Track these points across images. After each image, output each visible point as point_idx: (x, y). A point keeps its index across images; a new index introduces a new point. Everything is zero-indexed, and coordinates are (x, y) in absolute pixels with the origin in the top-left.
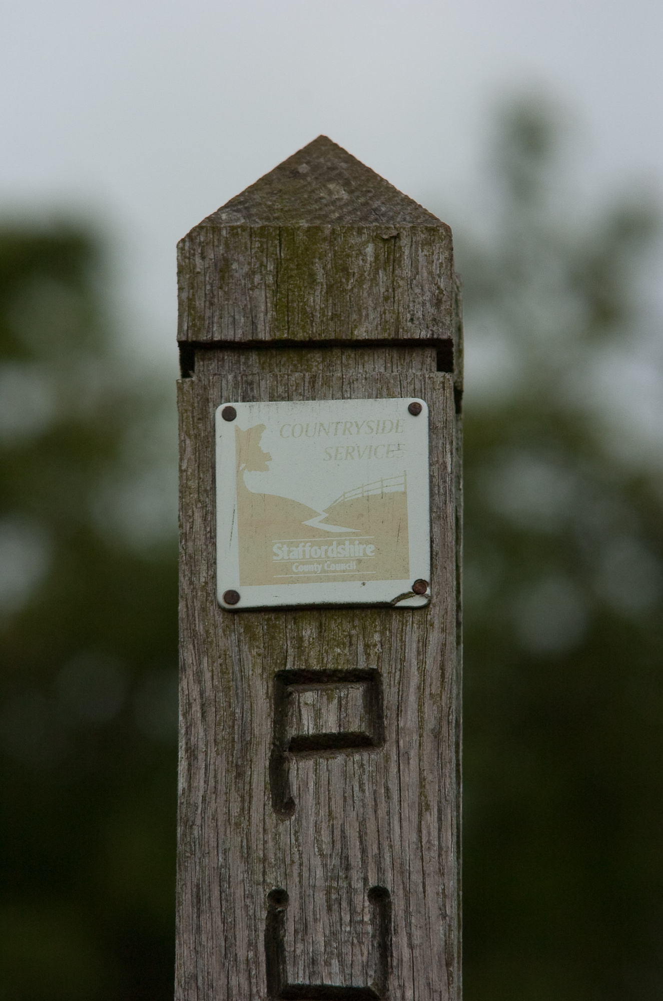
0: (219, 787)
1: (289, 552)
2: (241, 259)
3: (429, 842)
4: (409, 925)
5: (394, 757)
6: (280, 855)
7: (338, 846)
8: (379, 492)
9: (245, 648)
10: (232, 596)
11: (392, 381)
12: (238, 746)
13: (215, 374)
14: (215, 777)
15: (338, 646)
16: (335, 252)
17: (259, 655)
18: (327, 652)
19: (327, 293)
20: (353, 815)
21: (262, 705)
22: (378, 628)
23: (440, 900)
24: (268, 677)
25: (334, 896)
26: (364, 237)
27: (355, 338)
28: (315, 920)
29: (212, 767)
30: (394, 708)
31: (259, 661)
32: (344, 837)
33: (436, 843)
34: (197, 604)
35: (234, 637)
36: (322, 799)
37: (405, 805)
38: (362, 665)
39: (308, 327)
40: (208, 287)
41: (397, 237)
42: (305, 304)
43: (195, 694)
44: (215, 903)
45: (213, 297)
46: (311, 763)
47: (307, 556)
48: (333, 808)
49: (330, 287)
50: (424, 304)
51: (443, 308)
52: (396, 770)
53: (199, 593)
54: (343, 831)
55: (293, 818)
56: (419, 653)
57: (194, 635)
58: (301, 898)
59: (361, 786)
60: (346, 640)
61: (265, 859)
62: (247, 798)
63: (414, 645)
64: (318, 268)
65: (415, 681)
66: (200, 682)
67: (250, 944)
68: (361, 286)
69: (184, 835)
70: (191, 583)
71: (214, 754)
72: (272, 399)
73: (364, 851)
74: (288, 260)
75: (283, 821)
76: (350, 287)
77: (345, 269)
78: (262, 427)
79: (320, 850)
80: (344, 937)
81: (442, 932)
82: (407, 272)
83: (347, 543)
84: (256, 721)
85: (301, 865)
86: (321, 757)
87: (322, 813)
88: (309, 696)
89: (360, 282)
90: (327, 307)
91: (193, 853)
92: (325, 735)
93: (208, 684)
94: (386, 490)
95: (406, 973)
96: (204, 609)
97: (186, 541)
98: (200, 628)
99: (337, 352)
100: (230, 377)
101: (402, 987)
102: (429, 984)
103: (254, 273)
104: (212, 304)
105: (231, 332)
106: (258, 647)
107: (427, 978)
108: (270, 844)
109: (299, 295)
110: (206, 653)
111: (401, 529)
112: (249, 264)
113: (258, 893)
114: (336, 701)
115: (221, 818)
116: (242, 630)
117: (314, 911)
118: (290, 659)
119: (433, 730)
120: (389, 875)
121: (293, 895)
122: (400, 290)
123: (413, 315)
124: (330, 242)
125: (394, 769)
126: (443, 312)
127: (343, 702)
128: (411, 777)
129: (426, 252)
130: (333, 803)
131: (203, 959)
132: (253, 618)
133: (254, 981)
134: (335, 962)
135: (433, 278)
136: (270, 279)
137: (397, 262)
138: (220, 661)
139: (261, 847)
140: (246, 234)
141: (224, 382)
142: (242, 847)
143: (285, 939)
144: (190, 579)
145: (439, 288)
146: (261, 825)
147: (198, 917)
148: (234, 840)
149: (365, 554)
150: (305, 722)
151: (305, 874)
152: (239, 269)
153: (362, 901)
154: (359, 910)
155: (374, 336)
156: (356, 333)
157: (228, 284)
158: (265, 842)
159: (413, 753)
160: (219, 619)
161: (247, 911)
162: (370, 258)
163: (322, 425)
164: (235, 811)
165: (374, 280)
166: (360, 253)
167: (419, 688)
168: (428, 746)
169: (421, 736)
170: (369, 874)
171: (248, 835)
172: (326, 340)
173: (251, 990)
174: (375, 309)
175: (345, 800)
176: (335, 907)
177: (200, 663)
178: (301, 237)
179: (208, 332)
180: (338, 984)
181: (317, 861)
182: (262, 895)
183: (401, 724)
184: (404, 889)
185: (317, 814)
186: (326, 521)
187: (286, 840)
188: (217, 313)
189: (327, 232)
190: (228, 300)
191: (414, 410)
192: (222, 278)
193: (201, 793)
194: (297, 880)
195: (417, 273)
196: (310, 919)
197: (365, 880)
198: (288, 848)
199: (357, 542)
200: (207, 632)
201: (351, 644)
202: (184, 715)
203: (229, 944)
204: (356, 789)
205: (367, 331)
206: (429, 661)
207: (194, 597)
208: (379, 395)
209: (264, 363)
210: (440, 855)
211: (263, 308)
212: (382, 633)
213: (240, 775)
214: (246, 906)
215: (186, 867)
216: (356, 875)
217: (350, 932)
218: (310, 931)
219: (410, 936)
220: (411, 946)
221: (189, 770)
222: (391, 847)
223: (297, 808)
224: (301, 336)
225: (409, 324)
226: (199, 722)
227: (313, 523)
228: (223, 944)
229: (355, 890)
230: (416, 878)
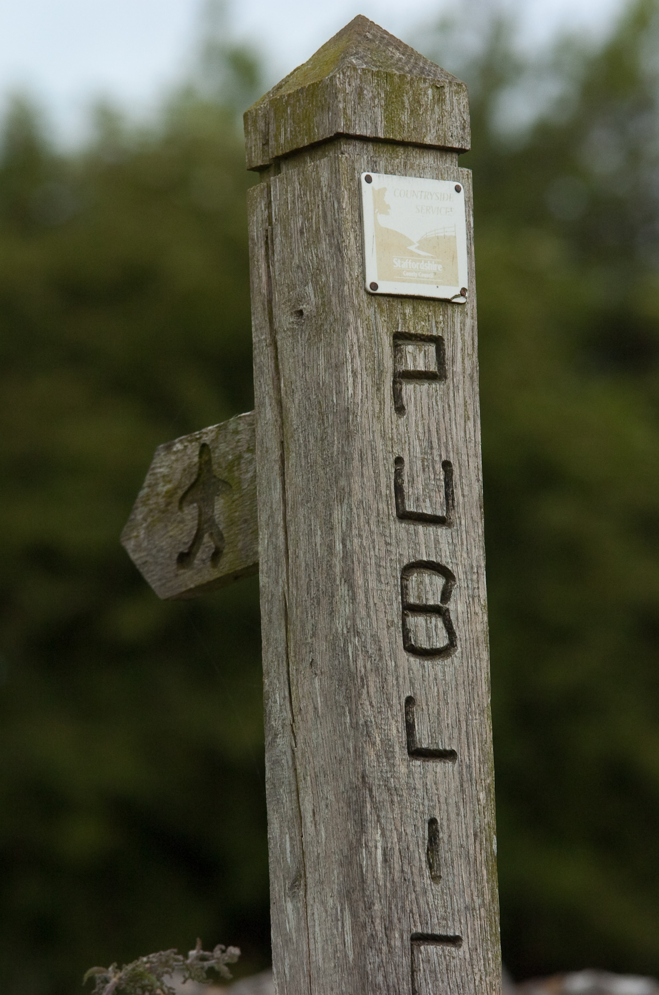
0: (369, 395)
1: (401, 264)
2: (368, 88)
3: (470, 438)
4: (462, 483)
5: (452, 388)
6: (399, 437)
7: (427, 435)
8: (443, 235)
9: (378, 316)
10: (374, 286)
11: (443, 170)
12: (377, 373)
13: (358, 154)
14: (366, 389)
15: (423, 321)
16: (414, 91)
17: (385, 321)
18: (417, 323)
19: (410, 114)
20: (433, 418)
21: (388, 350)
22: (441, 313)
23: (476, 471)
24: (390, 334)
25: (426, 464)
26: (427, 85)
27: (425, 143)
28: (417, 476)
29: (365, 383)
30: (451, 359)
31: (385, 324)
32: (429, 431)
33: (473, 439)
34: (354, 288)
35: (372, 309)
36: (418, 408)
37: (458, 415)
38: (435, 333)
39: (402, 133)
40: (353, 102)
41: (443, 87)
42: (400, 119)
43: (355, 340)
44: (370, 461)
45: (355, 109)
46: (412, 386)
47: (410, 267)
48: (424, 413)
49: (412, 111)
50: (457, 128)
51: (466, 131)
52: (452, 395)
53: (355, 282)
54: (429, 427)
55: (405, 417)
56: (461, 330)
57: (353, 306)
58: (410, 463)
59: (436, 402)
60: (427, 318)
61: (392, 439)
62: (382, 403)
63: (459, 325)
64: (405, 98)
65: (460, 345)
66: (357, 333)
67: (387, 486)
68: (426, 114)
69: (353, 420)
70: (350, 275)
71: (365, 376)
72: (386, 173)
73: (439, 439)
74: (390, 92)
75: (400, 418)
76: (421, 113)
77: (419, 102)
78: (385, 189)
79: (418, 436)
80: (431, 487)
81: (477, 489)
82: (448, 107)
83: (429, 262)
84: (385, 359)
85: (409, 444)
86: (417, 384)
87: (418, 415)
88: (410, 348)
89: (426, 110)
90: (411, 122)
91: (358, 431)
92: (419, 371)
93: (361, 335)
94: (447, 234)
95: (461, 510)
96: (357, 291)
97: (347, 250)
98: (356, 302)
99: (410, 148)
100: (365, 157)
101: (460, 518)
102: (472, 518)
103: (375, 97)
104: (355, 113)
105: (365, 131)
106: (385, 317)
107: (471, 514)
108: (395, 430)
109: (397, 114)
110: (359, 316)
111: (454, 257)
112: (372, 92)
113: (390, 458)
114: (423, 352)
115: (370, 413)
116: (376, 306)
117: (417, 471)
118: (400, 325)
119: (469, 374)
120: (451, 454)
121: (406, 460)
122: (445, 118)
123: (452, 133)
124: (411, 85)
125: (451, 395)
126: (467, 134)
127: (427, 354)
128: (460, 401)
129: (456, 98)
130: (423, 411)
131: (365, 492)
132: (381, 299)
133: (390, 507)
134: (427, 500)
135: (461, 113)
136: (383, 102)
137: (443, 100)
138: (367, 322)
139: (390, 431)
140: (370, 74)
141: (362, 159)
142: (381, 430)
143: (404, 485)
144: (350, 272)
145: (464, 119)
146: (390, 419)
147: (362, 468)
148: (377, 427)
149: (437, 270)
150: (409, 362)
151: (412, 450)
152: (368, 94)
153: (439, 467)
154: (438, 473)
155: (435, 142)
156: (425, 139)
157: (362, 102)
158: (392, 429)
159: (461, 386)
160: (365, 297)
161: (385, 467)
162: (431, 97)
163: (414, 192)
164: (377, 409)
165: (433, 110)
166: (425, 94)
167: (462, 349)
168: (468, 383)
169: (464, 377)
170: (442, 453)
171: (384, 423)
172: (410, 142)
173: (389, 512)
174: (434, 127)
175: (429, 410)
176: (427, 469)
177: (357, 323)
178: (396, 80)
179: (354, 129)
180: (430, 513)
181: (417, 443)
182: (392, 460)
183: (455, 370)
184: (459, 463)
185: (416, 416)
186: (418, 248)
187: (402, 429)
188: (358, 119)
189: (409, 79)
190: (363, 111)
191: (458, 189)
192: (359, 98)
193: (360, 397)
194: (408, 452)
195: (453, 109)
196: (415, 475)
197: (440, 456)
198: (403, 434)
199: (433, 262)
200: (359, 304)
201: (429, 321)
202: (350, 352)
203: (378, 486)
204: (434, 404)
205: (430, 140)
206: (467, 335)
207: (352, 283)
208: (438, 178)
209: (376, 150)
210: (475, 446)
211: (380, 119)
212: (444, 316)
213: (378, 389)
214: (384, 464)
215: (355, 439)
216: (436, 452)
217: (434, 485)
218: (415, 482)
219: (462, 489)
220: (463, 496)
221: (354, 384)
222: (452, 438)
223: (407, 411)
224: (398, 138)
225: (451, 138)
226: (357, 356)
227: (412, 248)
228: (375, 485)
229: (436, 461)
230: (465, 457)
